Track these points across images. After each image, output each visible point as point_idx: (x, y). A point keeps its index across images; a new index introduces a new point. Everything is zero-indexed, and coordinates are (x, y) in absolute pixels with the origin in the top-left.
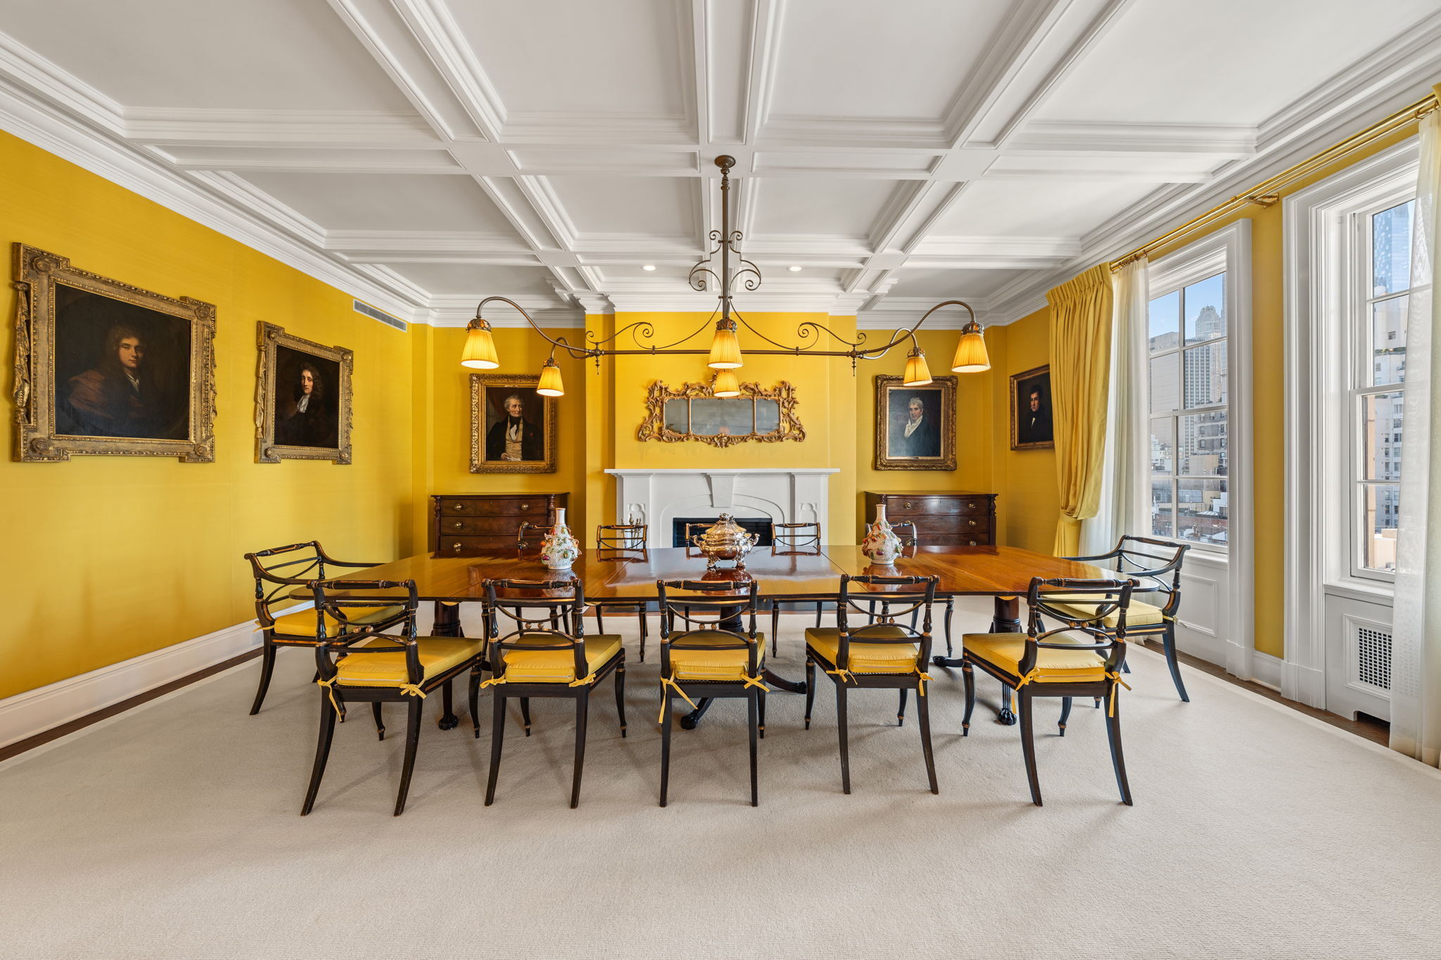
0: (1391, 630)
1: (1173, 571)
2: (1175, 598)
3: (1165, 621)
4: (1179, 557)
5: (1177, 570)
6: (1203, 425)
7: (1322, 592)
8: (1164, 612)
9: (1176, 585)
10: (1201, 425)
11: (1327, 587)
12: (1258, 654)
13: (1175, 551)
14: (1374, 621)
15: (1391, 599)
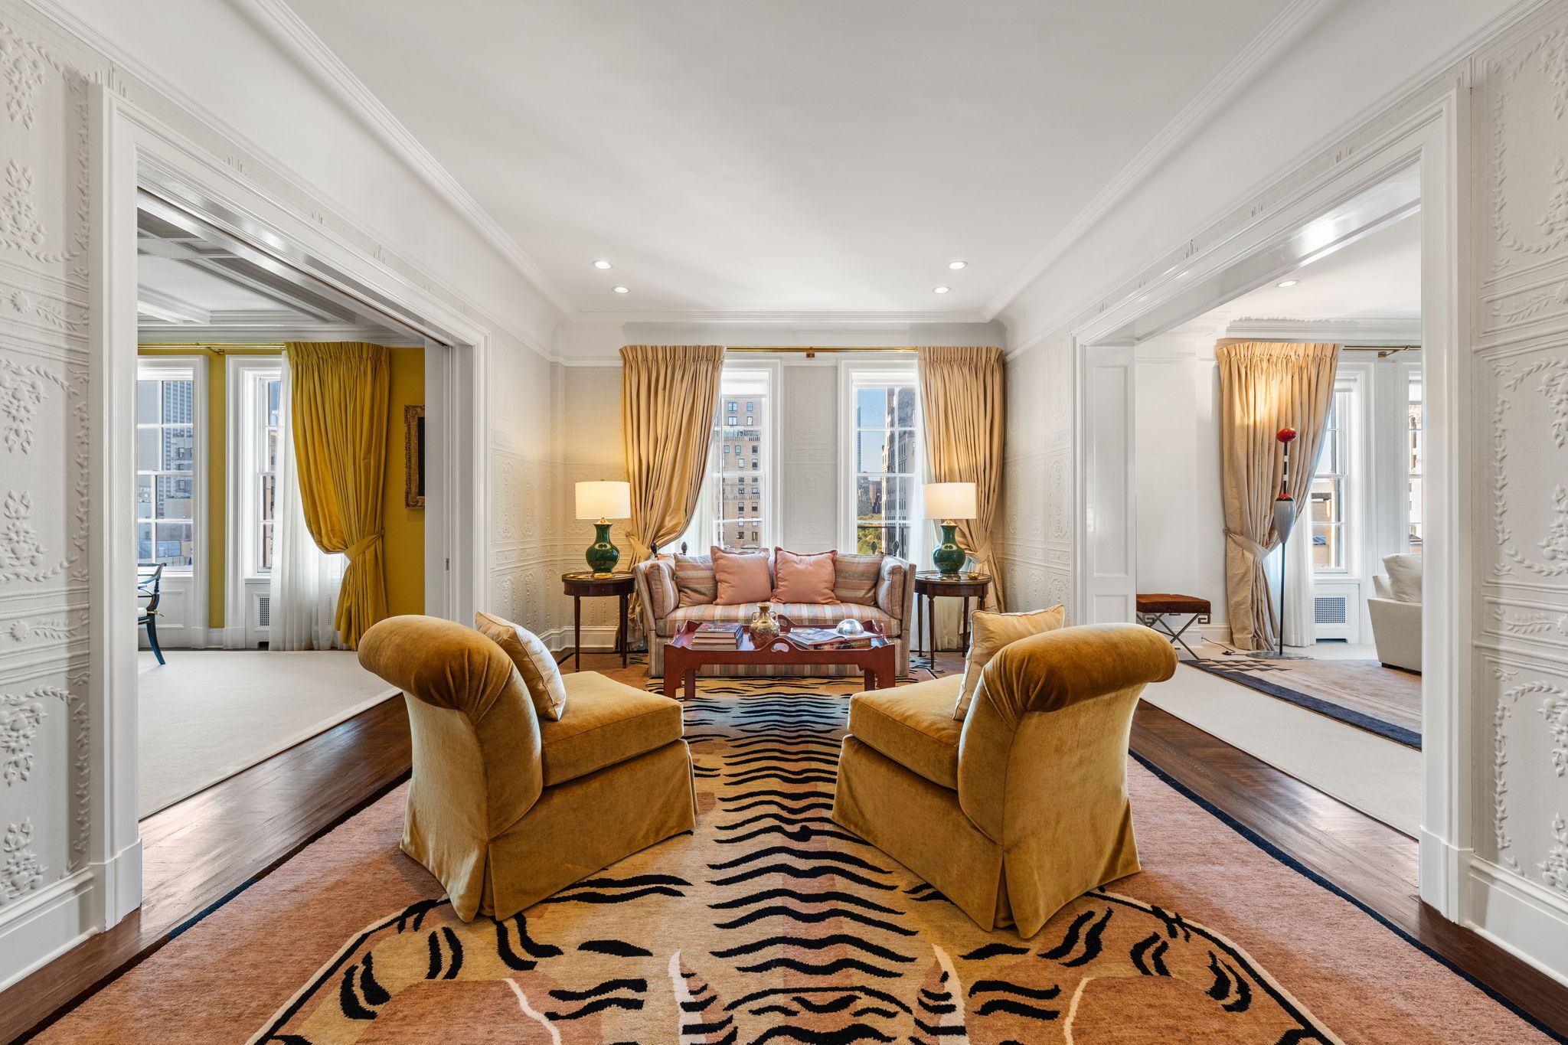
0: (269, 595)
1: (154, 582)
2: (155, 598)
3: (148, 615)
4: (158, 572)
5: (157, 580)
6: (182, 462)
7: (244, 582)
8: (148, 609)
9: (156, 590)
10: (179, 462)
11: (246, 580)
12: (211, 630)
13: (156, 568)
14: (263, 593)
15: (269, 580)
